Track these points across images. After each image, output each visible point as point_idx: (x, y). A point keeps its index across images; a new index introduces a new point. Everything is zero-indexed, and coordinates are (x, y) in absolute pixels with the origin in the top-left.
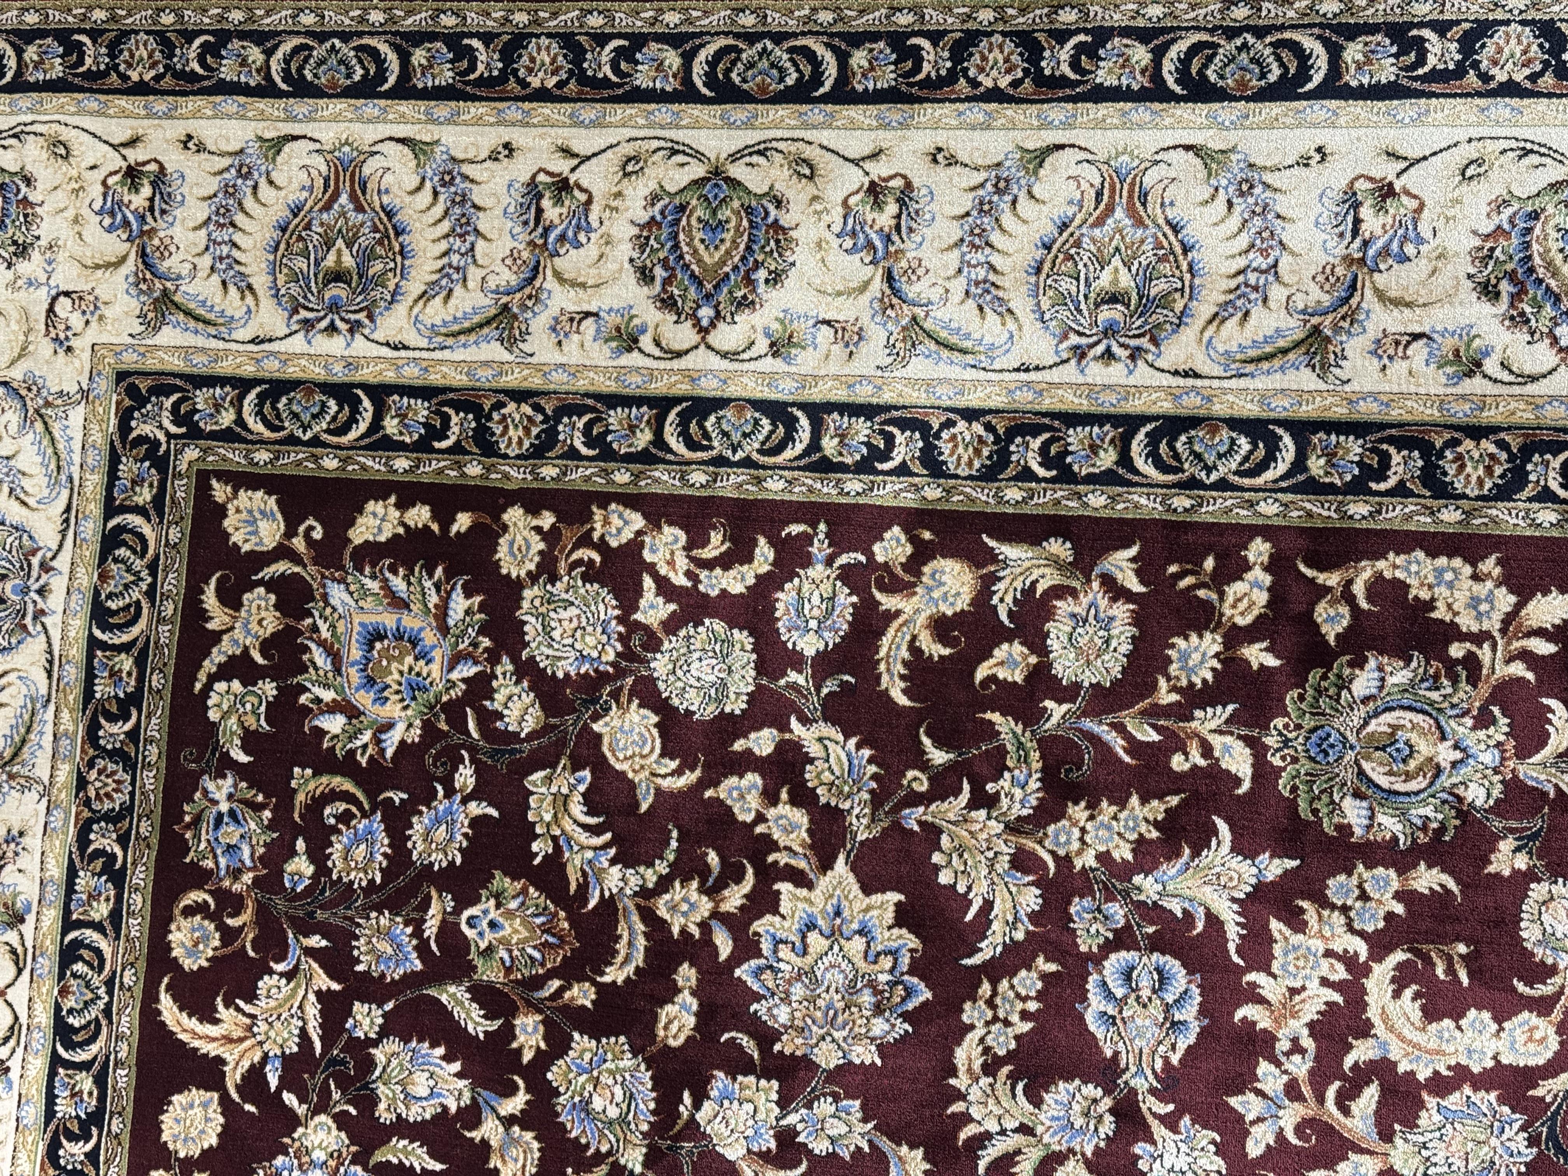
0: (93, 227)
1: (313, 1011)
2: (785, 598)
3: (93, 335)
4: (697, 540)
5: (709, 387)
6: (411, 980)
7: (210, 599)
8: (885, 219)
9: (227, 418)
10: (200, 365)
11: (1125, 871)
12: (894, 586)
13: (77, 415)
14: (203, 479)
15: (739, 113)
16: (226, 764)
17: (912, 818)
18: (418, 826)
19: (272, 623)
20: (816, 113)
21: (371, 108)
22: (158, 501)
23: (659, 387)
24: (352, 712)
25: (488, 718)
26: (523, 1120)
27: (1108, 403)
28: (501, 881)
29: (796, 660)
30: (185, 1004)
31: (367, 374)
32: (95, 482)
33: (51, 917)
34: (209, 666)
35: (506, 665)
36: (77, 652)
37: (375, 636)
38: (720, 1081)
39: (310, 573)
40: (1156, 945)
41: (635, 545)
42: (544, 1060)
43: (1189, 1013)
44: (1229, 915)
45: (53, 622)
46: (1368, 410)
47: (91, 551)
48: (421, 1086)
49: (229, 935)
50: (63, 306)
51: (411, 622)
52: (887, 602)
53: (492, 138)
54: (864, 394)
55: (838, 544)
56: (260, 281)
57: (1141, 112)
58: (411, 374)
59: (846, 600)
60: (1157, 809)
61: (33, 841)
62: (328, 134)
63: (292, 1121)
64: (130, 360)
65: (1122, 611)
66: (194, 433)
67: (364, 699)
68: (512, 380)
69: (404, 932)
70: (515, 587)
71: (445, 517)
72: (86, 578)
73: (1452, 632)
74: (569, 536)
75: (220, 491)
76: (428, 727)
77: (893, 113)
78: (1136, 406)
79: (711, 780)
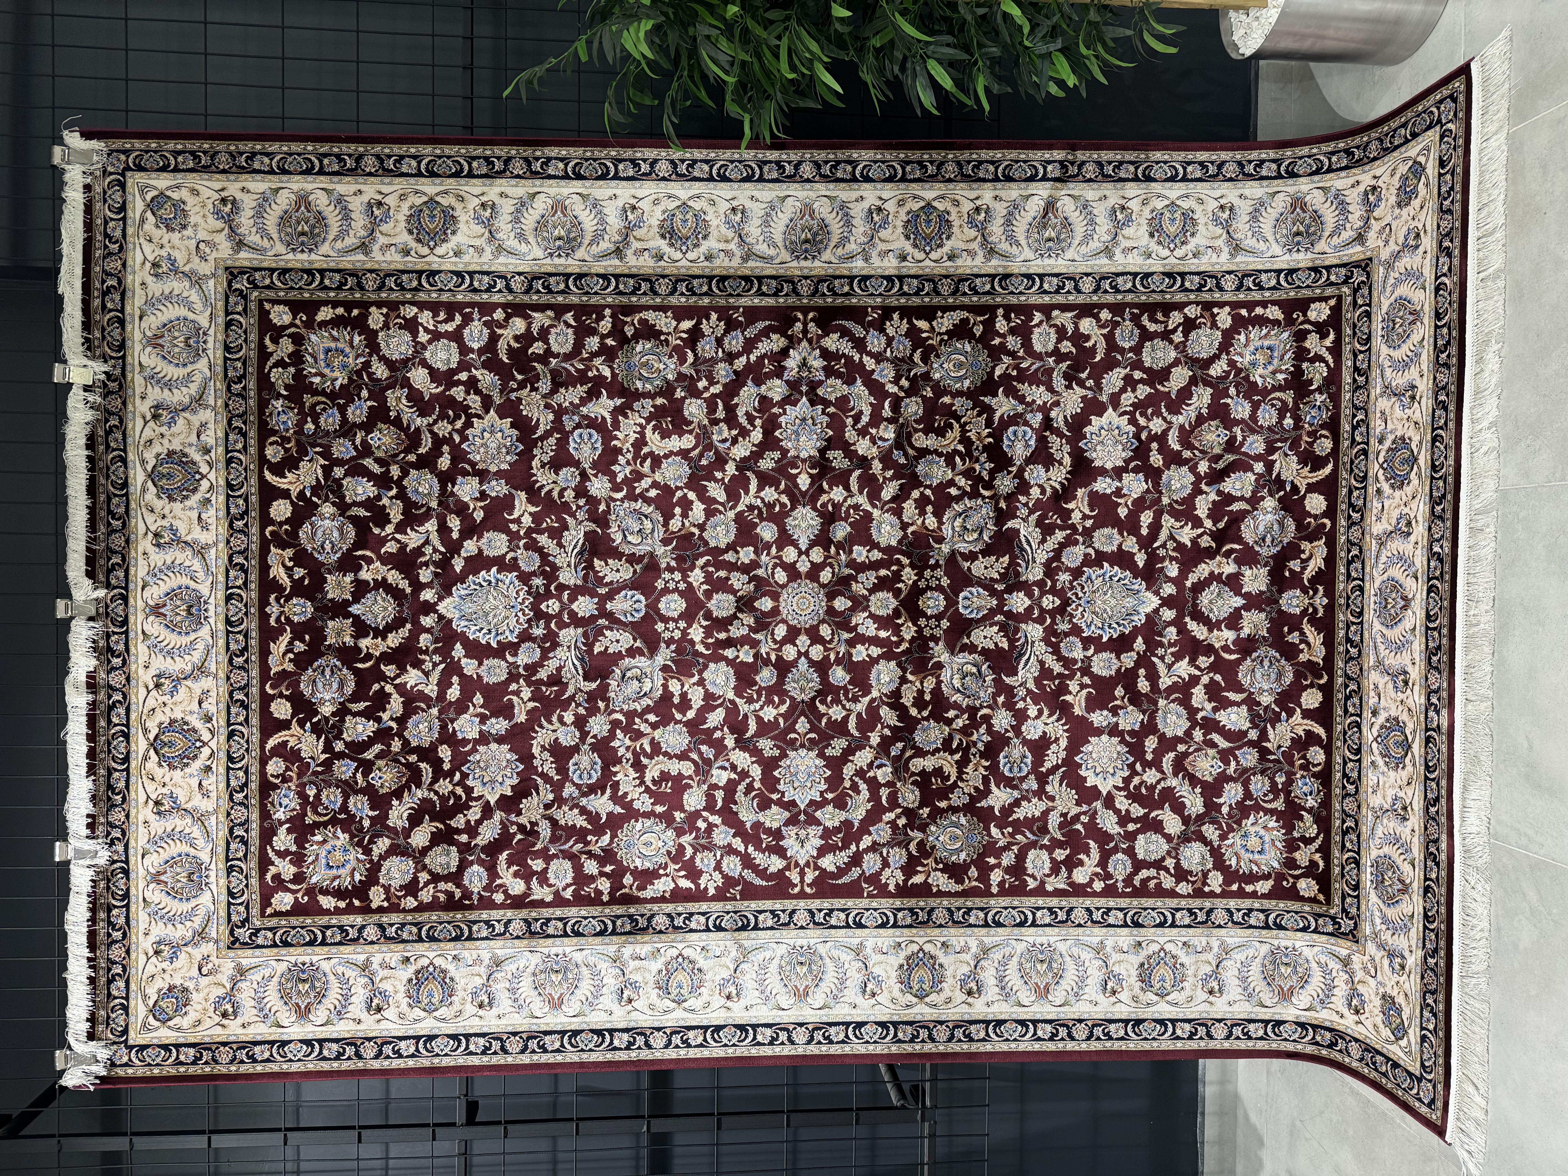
0: (211, 219)
1: (320, 471)
2: (466, 332)
3: (215, 255)
4: (435, 315)
5: (435, 267)
6: (352, 458)
7: (267, 341)
8: (487, 214)
9: (267, 281)
10: (256, 264)
11: (577, 407)
12: (501, 327)
13: (211, 283)
14: (261, 302)
15: (438, 181)
16: (279, 396)
17: (513, 396)
18: (350, 410)
19: (291, 348)
20: (463, 181)
21: (310, 178)
22: (245, 310)
23: (418, 267)
24: (323, 375)
25: (370, 375)
26: (396, 497)
27: (561, 270)
28: (380, 425)
29: (472, 350)
30: (274, 473)
31: (317, 266)
32: (220, 304)
33: (221, 450)
34: (269, 364)
35: (375, 358)
36: (220, 362)
37: (328, 351)
38: (460, 479)
39: (303, 331)
40: (588, 426)
41: (415, 317)
42: (401, 479)
43: (598, 445)
44: (608, 416)
45: (210, 352)
46: (634, 271)
47: (222, 328)
48: (360, 490)
49: (287, 450)
50: (202, 246)
51: (340, 345)
52: (499, 331)
53: (353, 188)
54: (485, 268)
55: (482, 314)
56: (275, 236)
57: (563, 183)
58: (332, 265)
59: (486, 331)
60: (585, 388)
61: (211, 426)
62: (295, 187)
63: (317, 506)
64: (229, 263)
65: (570, 331)
66: (256, 287)
67: (327, 371)
68: (368, 266)
69: (349, 444)
70: (375, 333)
71: (349, 312)
72: (221, 337)
73: (661, 333)
74: (393, 315)
75: (267, 306)
76: (350, 379)
77: (487, 181)
78: (569, 270)
79: (448, 389)
